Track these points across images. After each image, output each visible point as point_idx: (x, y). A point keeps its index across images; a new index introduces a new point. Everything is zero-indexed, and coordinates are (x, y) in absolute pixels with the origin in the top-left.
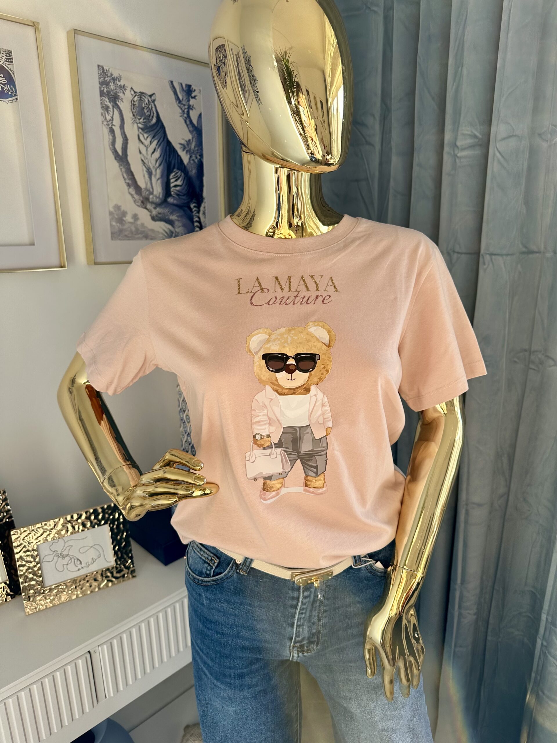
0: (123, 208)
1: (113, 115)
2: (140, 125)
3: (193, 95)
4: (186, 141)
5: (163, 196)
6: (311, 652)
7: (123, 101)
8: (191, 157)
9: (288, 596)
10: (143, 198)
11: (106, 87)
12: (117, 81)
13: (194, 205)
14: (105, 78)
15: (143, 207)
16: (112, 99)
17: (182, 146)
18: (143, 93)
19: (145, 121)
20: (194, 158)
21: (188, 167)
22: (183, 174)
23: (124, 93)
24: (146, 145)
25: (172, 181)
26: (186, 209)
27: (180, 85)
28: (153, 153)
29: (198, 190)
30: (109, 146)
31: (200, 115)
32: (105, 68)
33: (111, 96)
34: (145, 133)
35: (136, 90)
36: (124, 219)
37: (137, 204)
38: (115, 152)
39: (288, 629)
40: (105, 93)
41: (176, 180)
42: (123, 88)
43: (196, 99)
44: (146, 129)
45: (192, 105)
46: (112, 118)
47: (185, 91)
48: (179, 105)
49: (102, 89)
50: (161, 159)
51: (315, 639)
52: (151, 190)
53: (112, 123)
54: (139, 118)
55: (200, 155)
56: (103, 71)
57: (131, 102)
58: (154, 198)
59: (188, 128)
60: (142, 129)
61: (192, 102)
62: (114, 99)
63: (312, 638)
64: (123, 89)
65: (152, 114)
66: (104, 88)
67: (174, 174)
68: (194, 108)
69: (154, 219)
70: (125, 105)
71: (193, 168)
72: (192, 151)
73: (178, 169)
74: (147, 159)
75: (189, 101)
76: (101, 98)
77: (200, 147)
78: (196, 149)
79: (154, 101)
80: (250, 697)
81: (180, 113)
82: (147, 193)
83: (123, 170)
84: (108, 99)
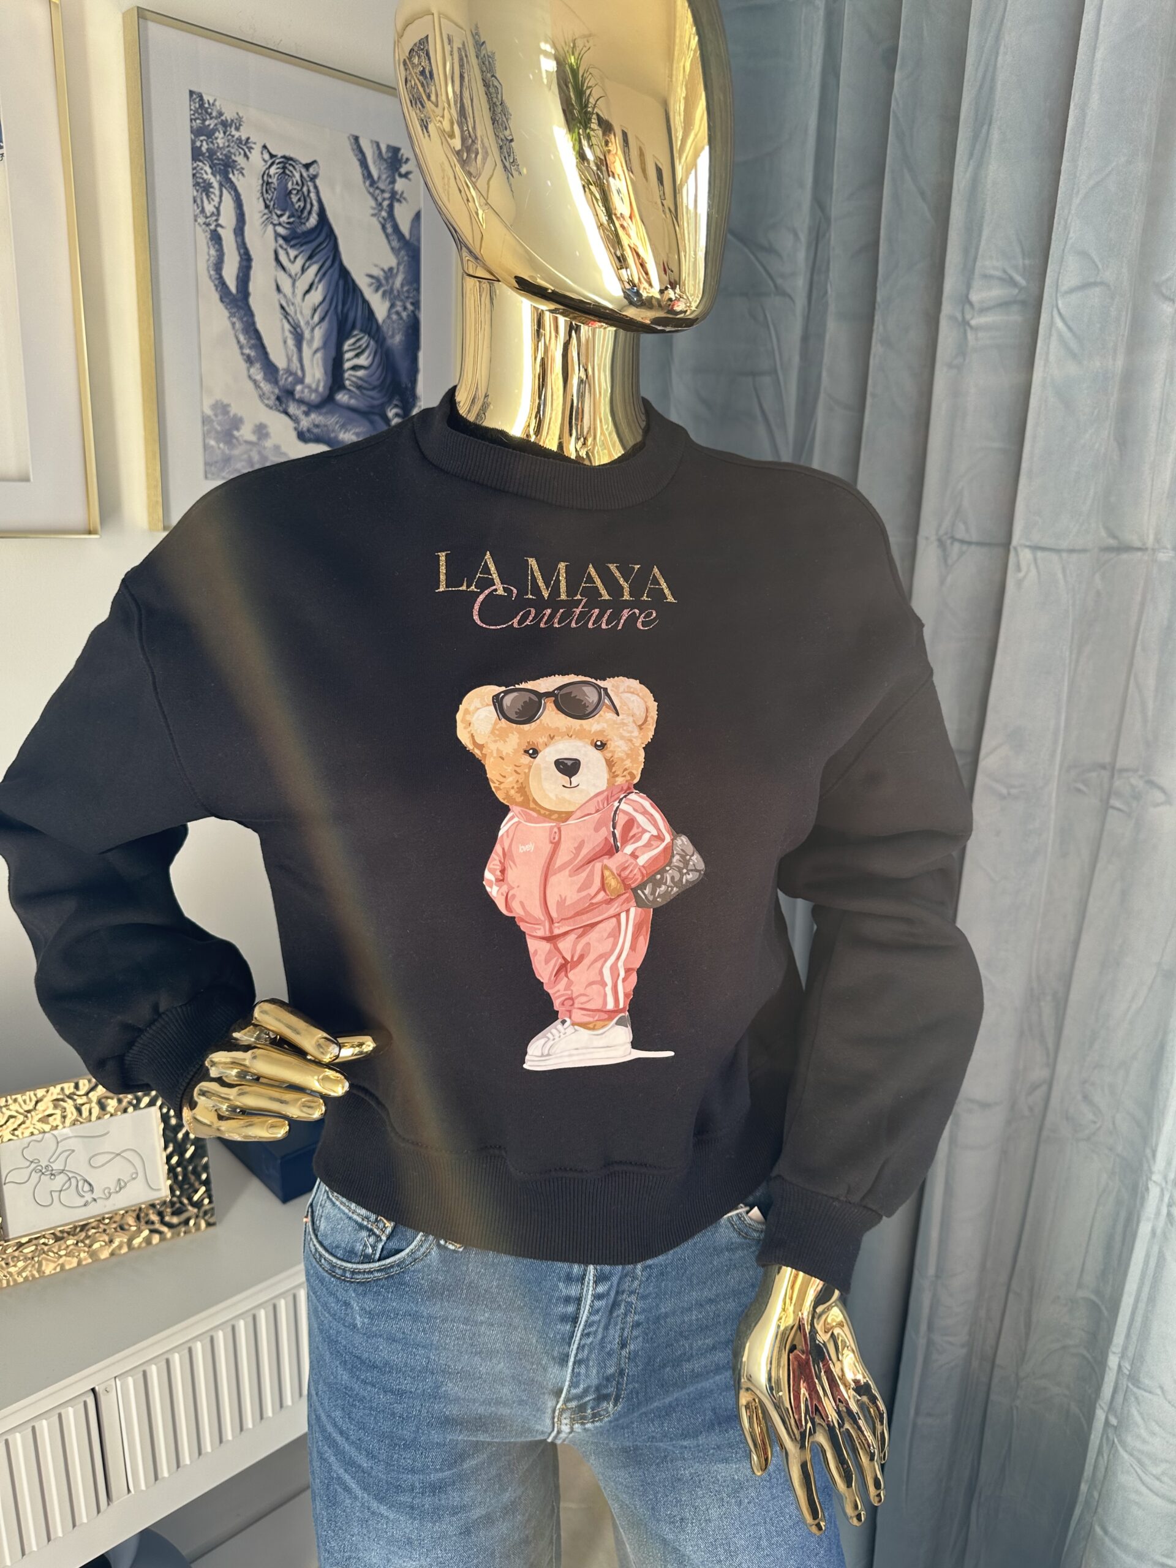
0: (233, 410)
1: (220, 202)
2: (280, 230)
3: (403, 170)
4: (383, 270)
5: (324, 387)
6: (601, 1420)
7: (243, 175)
8: (392, 306)
9: (557, 1294)
10: (280, 390)
11: (206, 141)
12: (233, 129)
13: (395, 411)
14: (204, 120)
15: (279, 411)
16: (218, 167)
17: (374, 281)
18: (291, 159)
19: (292, 220)
20: (399, 308)
21: (385, 329)
22: (372, 343)
23: (246, 155)
24: (293, 274)
25: (347, 356)
26: (377, 418)
27: (375, 145)
28: (308, 291)
29: (404, 380)
30: (209, 272)
31: (418, 216)
32: (206, 98)
33: (216, 161)
34: (292, 247)
35: (274, 153)
36: (236, 433)
37: (266, 402)
38: (222, 285)
39: (554, 1370)
40: (203, 154)
41: (357, 356)
42: (245, 145)
43: (410, 180)
44: (294, 238)
45: (400, 192)
46: (218, 209)
47: (385, 160)
48: (371, 190)
49: (198, 144)
50: (325, 306)
51: (611, 1390)
52: (300, 373)
53: (217, 220)
54: (279, 212)
55: (412, 304)
56: (200, 105)
57: (263, 176)
58: (306, 391)
59: (389, 242)
60: (284, 238)
61: (400, 185)
62: (225, 167)
63: (606, 1387)
64: (244, 147)
65: (308, 206)
66: (202, 141)
67: (352, 341)
68: (405, 199)
69: (302, 437)
70: (249, 184)
71: (397, 331)
72: (395, 292)
73: (362, 331)
74: (293, 304)
75: (393, 182)
76: (195, 165)
77: (415, 285)
78: (405, 289)
79: (313, 178)
80: (455, 1535)
81: (374, 208)
82: (290, 379)
83: (238, 325)
84: (210, 167)
